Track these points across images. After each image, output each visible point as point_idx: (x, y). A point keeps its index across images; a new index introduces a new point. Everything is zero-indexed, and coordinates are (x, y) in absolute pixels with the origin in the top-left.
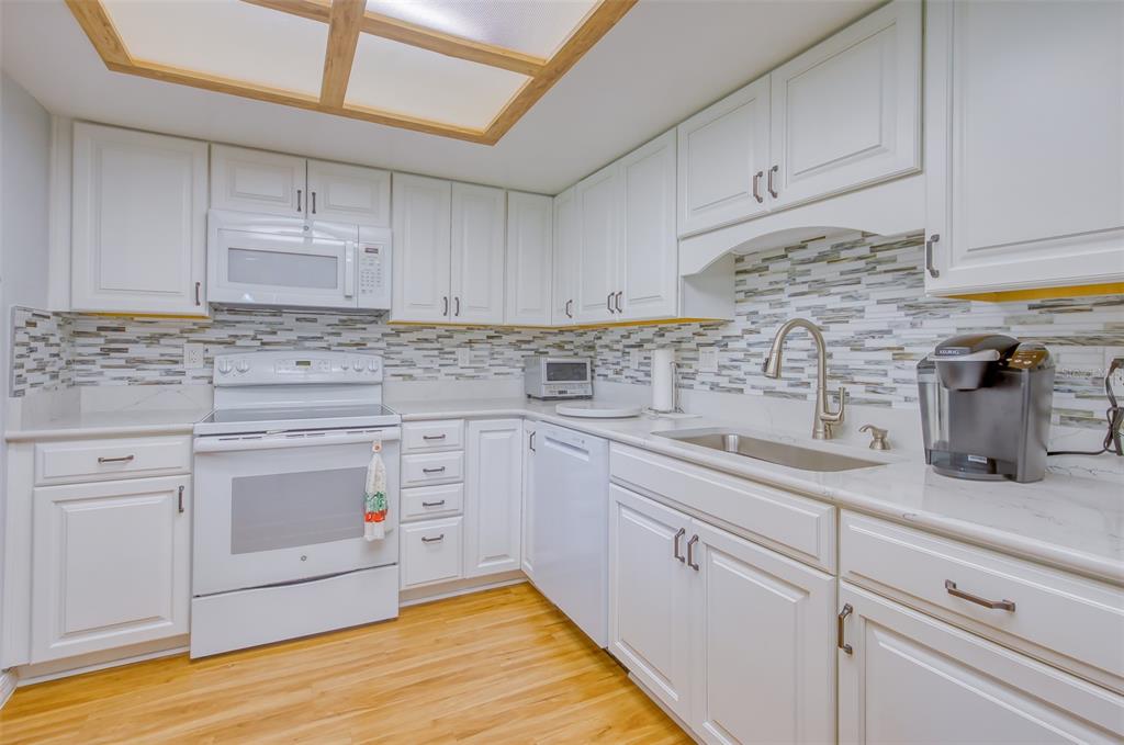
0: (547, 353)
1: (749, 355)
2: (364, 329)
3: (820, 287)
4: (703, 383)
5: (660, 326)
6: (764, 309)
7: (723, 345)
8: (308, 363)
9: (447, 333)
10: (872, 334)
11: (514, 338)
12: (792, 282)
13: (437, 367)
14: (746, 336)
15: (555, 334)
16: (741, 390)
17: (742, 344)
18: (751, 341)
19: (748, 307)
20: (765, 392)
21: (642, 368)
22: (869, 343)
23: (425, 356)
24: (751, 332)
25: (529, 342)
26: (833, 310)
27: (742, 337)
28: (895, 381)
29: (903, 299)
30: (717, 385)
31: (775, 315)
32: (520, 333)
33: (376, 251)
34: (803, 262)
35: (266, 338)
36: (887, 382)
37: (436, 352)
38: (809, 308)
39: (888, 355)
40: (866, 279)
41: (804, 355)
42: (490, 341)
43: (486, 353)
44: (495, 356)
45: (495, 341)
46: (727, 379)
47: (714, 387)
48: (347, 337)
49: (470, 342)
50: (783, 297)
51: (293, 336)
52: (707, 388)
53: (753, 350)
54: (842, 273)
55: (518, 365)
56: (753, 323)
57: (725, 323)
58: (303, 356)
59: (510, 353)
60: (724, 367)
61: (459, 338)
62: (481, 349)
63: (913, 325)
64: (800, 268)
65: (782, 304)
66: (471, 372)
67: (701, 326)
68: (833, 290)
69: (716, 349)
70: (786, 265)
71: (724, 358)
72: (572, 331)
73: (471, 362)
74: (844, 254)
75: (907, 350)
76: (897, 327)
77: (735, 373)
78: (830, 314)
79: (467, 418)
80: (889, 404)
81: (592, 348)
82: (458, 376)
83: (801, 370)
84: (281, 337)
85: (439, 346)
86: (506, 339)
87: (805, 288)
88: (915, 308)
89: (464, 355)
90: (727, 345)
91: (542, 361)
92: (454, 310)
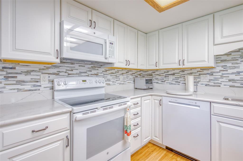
0: (138, 76)
1: (222, 77)
2: (98, 69)
4: (202, 84)
5: (182, 69)
6: (229, 64)
7: (212, 74)
8: (85, 81)
9: (117, 71)
13: (115, 81)
14: (221, 72)
15: (139, 72)
16: (220, 86)
17: (220, 74)
18: (223, 73)
19: (223, 64)
20: (230, 86)
21: (173, 80)
23: (112, 78)
24: (224, 71)
25: (134, 74)
27: (219, 72)
30: (209, 85)
31: (234, 66)
32: (132, 71)
33: (112, 44)
35: (70, 72)
37: (115, 77)
42: (127, 73)
43: (126, 77)
44: (128, 78)
45: (128, 73)
46: (213, 83)
47: (206, 85)
48: (94, 72)
49: (122, 74)
50: (238, 62)
51: (78, 72)
52: (205, 85)
53: (224, 75)
55: (132, 80)
56: (224, 68)
57: (212, 68)
58: (84, 78)
59: (131, 77)
60: (212, 80)
61: (120, 72)
62: (125, 76)
65: (237, 64)
66: (122, 82)
67: (201, 69)
69: (208, 75)
70: (240, 53)
71: (212, 78)
72: (142, 71)
73: (123, 79)
77: (216, 82)
79: (141, 97)
81: (151, 75)
82: (120, 84)
84: (75, 72)
85: (115, 75)
86: (130, 73)
89: (121, 77)
90: (213, 74)
91: (144, 79)
92: (128, 64)
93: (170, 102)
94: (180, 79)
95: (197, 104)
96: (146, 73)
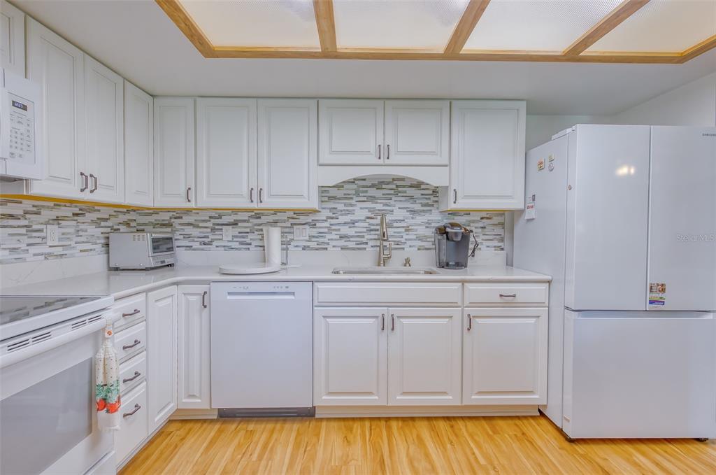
0: (119, 229)
1: (330, 230)
3: (373, 199)
4: (297, 246)
5: (255, 211)
6: (340, 206)
7: (313, 225)
9: (35, 209)
10: (396, 221)
11: (94, 216)
12: (358, 195)
13: (24, 247)
14: (329, 220)
15: (124, 213)
16: (326, 249)
17: (327, 224)
18: (332, 223)
19: (331, 205)
20: (342, 249)
21: (235, 240)
22: (395, 225)
23: (10, 235)
24: (332, 218)
25: (106, 220)
26: (379, 210)
27: (326, 221)
28: (406, 240)
29: (409, 208)
30: (308, 247)
31: (347, 210)
32: (99, 211)
33: (25, 108)
34: (363, 187)
36: (403, 240)
37: (23, 231)
38: (367, 208)
39: (403, 230)
40: (394, 198)
41: (365, 230)
42: (76, 218)
43: (72, 230)
44: (80, 233)
45: (80, 219)
46: (316, 243)
47: (304, 248)
49: (58, 219)
50: (353, 202)
52: (301, 249)
53: (333, 227)
54: (383, 194)
55: (98, 242)
56: (333, 214)
57: (315, 212)
59: (93, 230)
60: (314, 237)
61: (47, 214)
62: (67, 227)
63: (412, 218)
64: (361, 189)
65: (352, 205)
66: (59, 251)
67: (294, 213)
68: (379, 201)
69: (307, 227)
70: (354, 186)
71: (314, 232)
72: (135, 211)
73: (60, 239)
74: (384, 186)
75: (410, 228)
76: (407, 218)
77: (321, 240)
78: (377, 212)
79: (147, 291)
80: (403, 249)
81: (169, 225)
82: (47, 256)
83: (363, 237)
85: (25, 223)
87: (365, 199)
88: (412, 211)
89: (53, 232)
90: (315, 225)
91: (148, 237)
92: (91, 186)
93: (229, 294)
94: (251, 236)
95: (289, 290)
96: (152, 219)
